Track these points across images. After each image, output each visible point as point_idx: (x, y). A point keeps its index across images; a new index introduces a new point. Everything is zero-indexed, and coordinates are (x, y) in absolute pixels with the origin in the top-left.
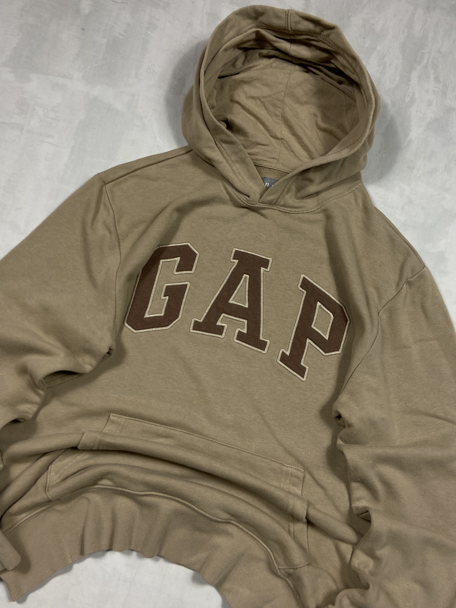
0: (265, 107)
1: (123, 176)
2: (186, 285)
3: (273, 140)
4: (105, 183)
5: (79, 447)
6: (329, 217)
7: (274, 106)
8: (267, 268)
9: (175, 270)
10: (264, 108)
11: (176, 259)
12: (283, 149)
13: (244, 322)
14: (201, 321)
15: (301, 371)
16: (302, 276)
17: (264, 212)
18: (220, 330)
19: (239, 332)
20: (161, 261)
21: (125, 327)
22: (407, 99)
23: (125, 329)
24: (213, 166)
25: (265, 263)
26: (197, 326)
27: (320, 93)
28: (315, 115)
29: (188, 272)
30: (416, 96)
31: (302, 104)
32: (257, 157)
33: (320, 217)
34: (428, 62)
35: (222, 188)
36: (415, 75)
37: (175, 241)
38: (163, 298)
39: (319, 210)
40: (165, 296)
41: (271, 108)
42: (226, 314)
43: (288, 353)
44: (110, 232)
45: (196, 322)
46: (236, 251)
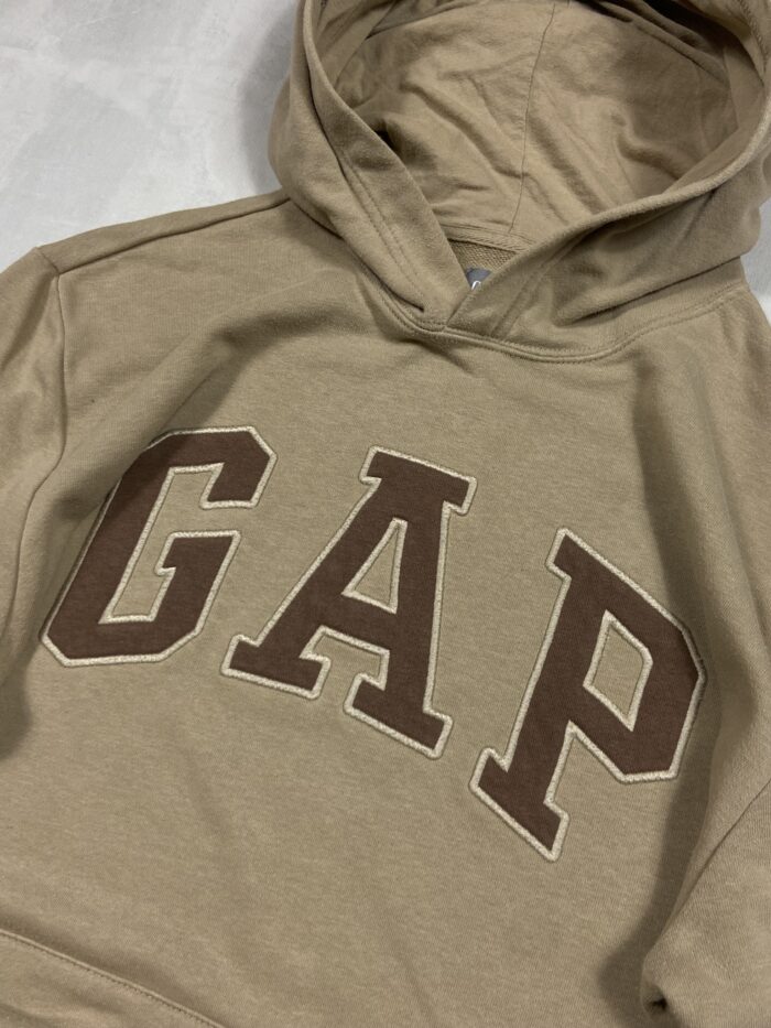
0: (485, 97)
1: (107, 256)
2: (229, 539)
3: (501, 179)
4: (56, 271)
6: (645, 372)
7: (508, 92)
8: (460, 505)
9: (205, 496)
10: (482, 101)
11: (212, 466)
12: (527, 200)
13: (381, 656)
14: (258, 643)
15: (544, 826)
16: (562, 533)
17: (463, 353)
18: (306, 675)
19: (364, 684)
20: (172, 472)
21: (41, 646)
23: (40, 654)
24: (338, 237)
25: (456, 491)
26: (245, 659)
28: (618, 121)
29: (239, 503)
31: (584, 91)
32: (455, 220)
33: (623, 371)
37: (216, 419)
38: (161, 571)
39: (620, 354)
40: (166, 565)
41: (500, 100)
42: (330, 627)
43: (505, 763)
45: (242, 645)
46: (378, 455)
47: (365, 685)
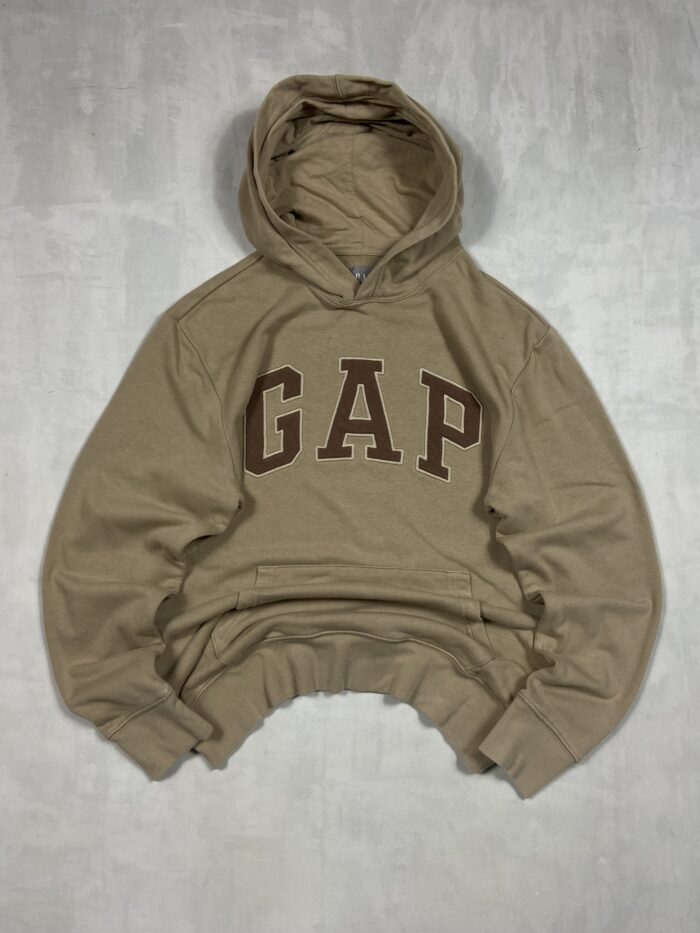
0: (332, 183)
1: (195, 306)
2: (298, 412)
3: (350, 220)
4: (177, 320)
5: (238, 608)
6: (435, 298)
7: (344, 180)
8: (381, 371)
9: (282, 398)
10: (332, 186)
11: (280, 386)
12: (365, 227)
13: (371, 437)
14: (325, 447)
15: (443, 473)
16: (421, 370)
17: (362, 308)
20: (264, 392)
21: (246, 474)
22: (492, 131)
23: (246, 477)
25: (377, 366)
26: (323, 454)
27: (391, 151)
28: (392, 179)
29: (297, 397)
30: (501, 124)
31: (374, 169)
33: (426, 298)
34: (506, 77)
35: (310, 293)
36: (494, 99)
37: (273, 366)
38: (278, 432)
39: (422, 291)
40: (279, 430)
41: (340, 184)
42: (349, 433)
43: (425, 458)
44: (199, 374)
45: (320, 450)
46: (343, 361)
47: (369, 449)
